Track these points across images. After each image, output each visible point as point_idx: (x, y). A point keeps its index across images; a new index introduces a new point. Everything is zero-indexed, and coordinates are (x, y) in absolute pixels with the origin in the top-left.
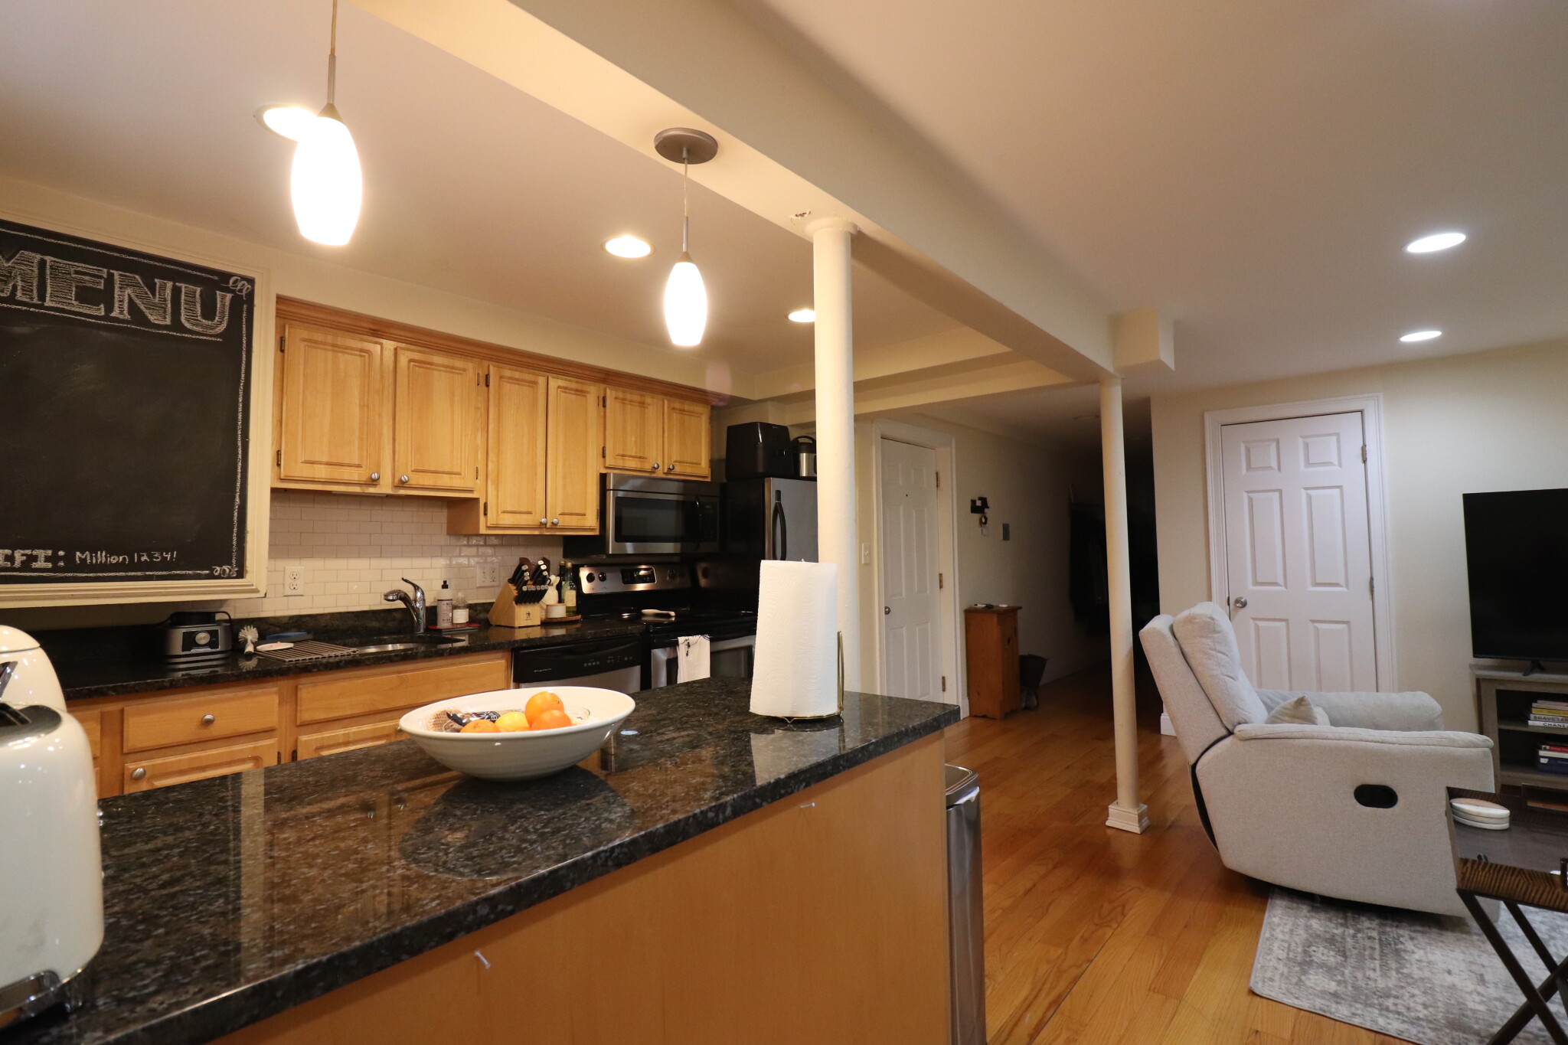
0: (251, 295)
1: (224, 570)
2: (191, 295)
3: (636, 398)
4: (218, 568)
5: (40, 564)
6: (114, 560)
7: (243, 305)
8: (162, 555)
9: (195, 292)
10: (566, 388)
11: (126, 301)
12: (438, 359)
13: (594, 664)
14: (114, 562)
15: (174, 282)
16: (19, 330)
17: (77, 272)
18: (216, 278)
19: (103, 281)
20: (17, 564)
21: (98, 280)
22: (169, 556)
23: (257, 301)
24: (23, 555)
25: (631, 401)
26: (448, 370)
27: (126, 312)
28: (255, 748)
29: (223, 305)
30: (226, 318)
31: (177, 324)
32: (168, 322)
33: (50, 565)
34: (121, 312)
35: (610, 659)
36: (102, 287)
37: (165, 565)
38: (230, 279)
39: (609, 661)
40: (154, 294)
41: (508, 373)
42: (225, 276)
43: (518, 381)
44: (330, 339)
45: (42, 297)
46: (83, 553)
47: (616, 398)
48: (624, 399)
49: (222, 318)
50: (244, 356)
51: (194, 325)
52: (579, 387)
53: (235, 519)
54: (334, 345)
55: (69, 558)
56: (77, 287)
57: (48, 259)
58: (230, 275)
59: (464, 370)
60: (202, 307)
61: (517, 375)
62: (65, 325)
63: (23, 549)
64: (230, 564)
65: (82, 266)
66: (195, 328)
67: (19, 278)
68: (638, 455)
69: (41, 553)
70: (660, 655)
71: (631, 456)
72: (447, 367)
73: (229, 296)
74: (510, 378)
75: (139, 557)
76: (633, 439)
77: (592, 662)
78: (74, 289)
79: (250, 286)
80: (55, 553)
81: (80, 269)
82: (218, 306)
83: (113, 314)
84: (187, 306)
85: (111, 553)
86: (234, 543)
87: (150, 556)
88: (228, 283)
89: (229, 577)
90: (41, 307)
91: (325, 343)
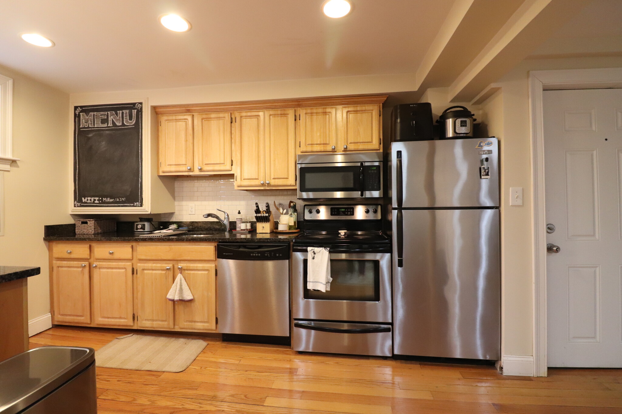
0: (141, 108)
1: (137, 204)
2: (126, 113)
3: (320, 110)
4: (135, 203)
5: (96, 202)
6: (111, 200)
7: (140, 112)
8: (122, 199)
9: (127, 112)
10: (275, 115)
11: (111, 120)
12: (213, 115)
13: (257, 255)
14: (111, 201)
15: (122, 111)
16: (90, 135)
17: (101, 115)
18: (132, 106)
19: (106, 116)
20: (92, 202)
21: (105, 116)
22: (123, 199)
23: (143, 110)
24: (93, 199)
25: (317, 113)
26: (218, 119)
27: (111, 124)
28: (125, 265)
29: (134, 114)
30: (135, 119)
31: (123, 125)
32: (121, 124)
33: (98, 202)
34: (110, 124)
35: (268, 254)
36: (106, 118)
37: (123, 202)
38: (135, 105)
39: (266, 255)
40: (117, 116)
41: (244, 114)
42: (134, 104)
43: (250, 117)
44: (174, 118)
45: (94, 125)
46: (105, 198)
47: (306, 114)
48: (312, 113)
49: (134, 119)
50: (140, 130)
51: (127, 123)
52: (283, 112)
53: (140, 187)
54: (176, 120)
55: (102, 200)
56: (101, 119)
57: (95, 113)
58: (135, 103)
59: (224, 117)
60: (129, 117)
61: (249, 114)
62: (99, 131)
63: (93, 197)
64: (139, 202)
65: (102, 113)
66: (128, 124)
67: (90, 121)
68: (322, 142)
69: (97, 198)
70: (299, 256)
71: (317, 144)
72: (217, 118)
73: (136, 111)
74: (246, 116)
75: (117, 199)
76: (318, 134)
77: (256, 254)
78: (100, 120)
79: (141, 106)
80: (99, 198)
81: (101, 114)
82: (133, 115)
83: (109, 125)
84: (125, 118)
85: (111, 198)
86: (140, 195)
87: (119, 199)
88: (135, 106)
89: (138, 207)
90: (94, 128)
91: (173, 120)
